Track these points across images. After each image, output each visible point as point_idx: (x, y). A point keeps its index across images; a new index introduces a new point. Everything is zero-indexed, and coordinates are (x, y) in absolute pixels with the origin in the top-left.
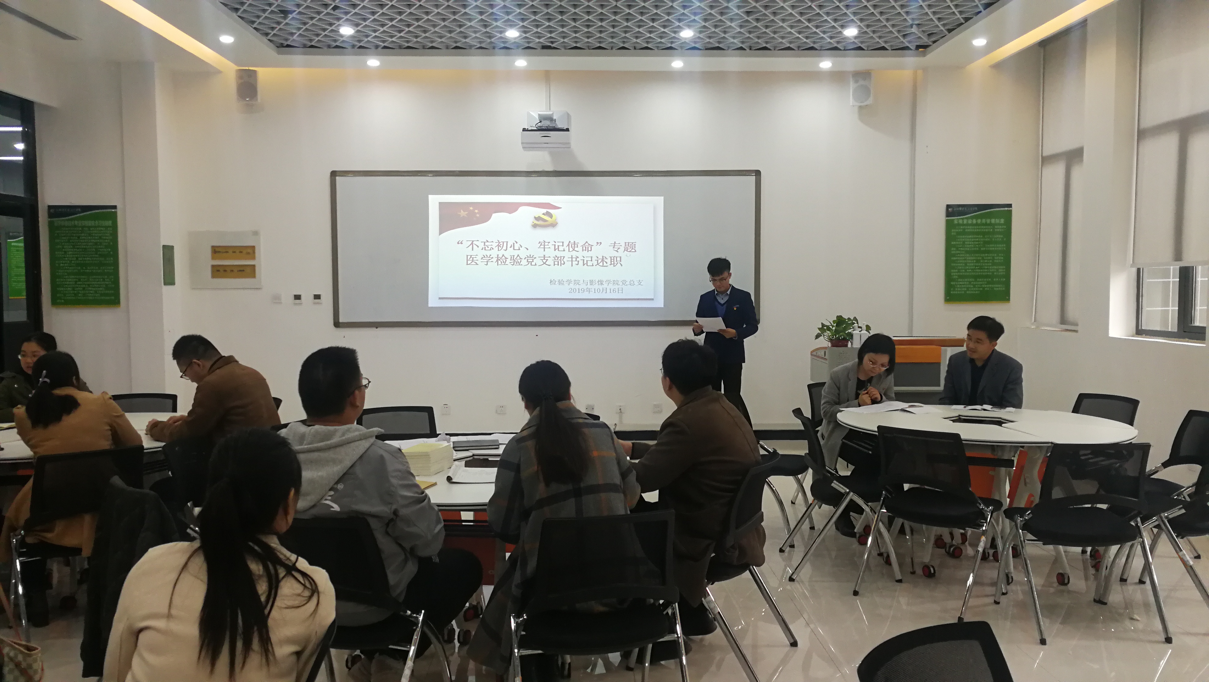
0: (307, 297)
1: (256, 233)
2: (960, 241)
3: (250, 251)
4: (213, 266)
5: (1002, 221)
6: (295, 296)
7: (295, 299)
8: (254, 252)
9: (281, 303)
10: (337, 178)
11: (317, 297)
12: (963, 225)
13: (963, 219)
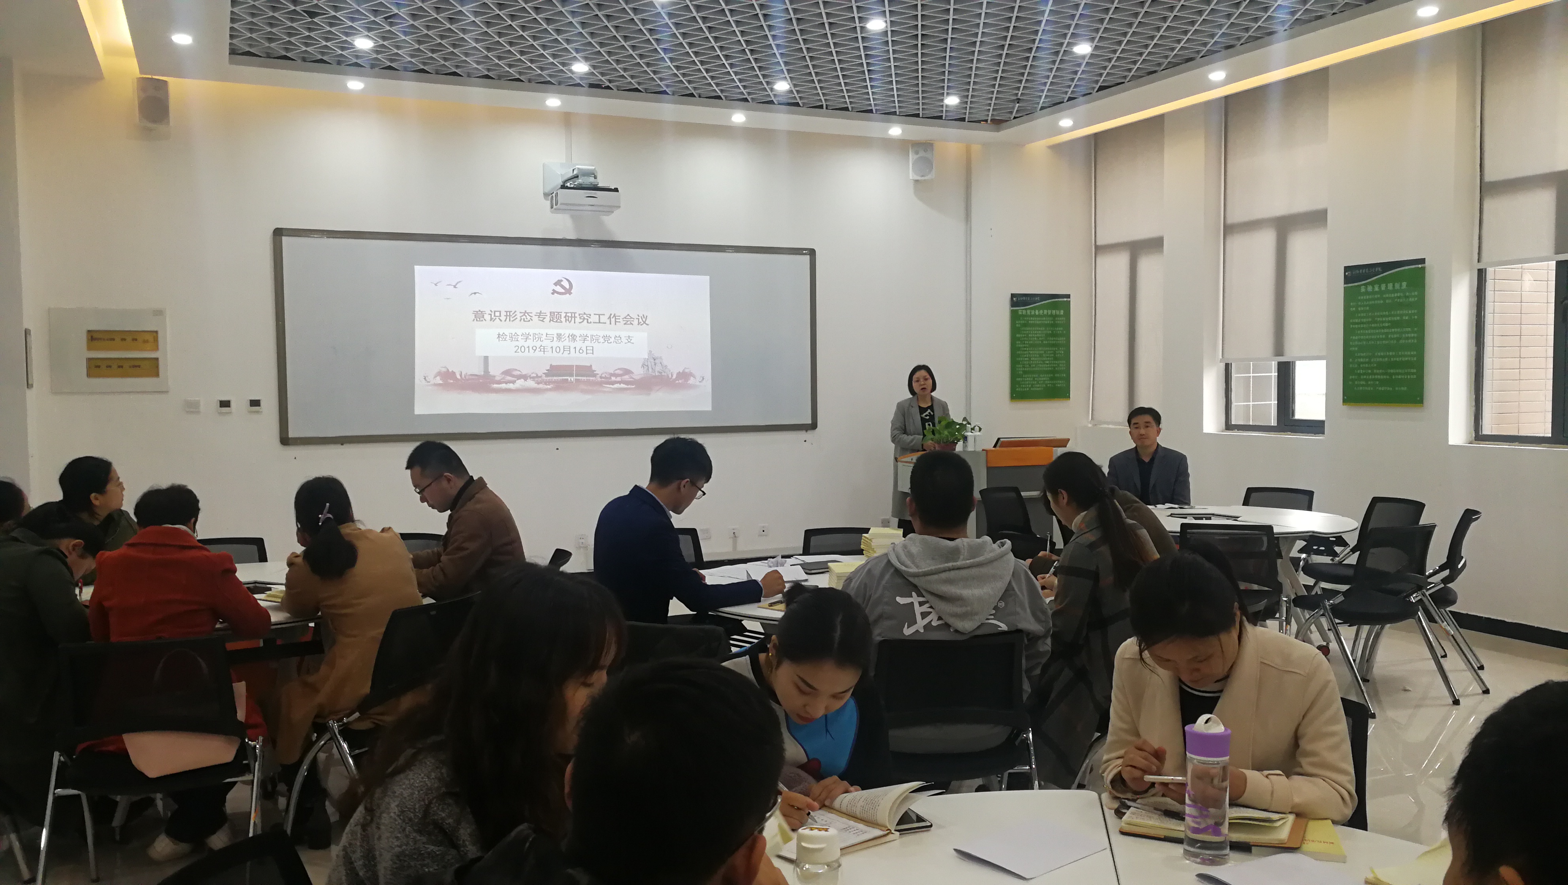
0: (239, 404)
1: (159, 313)
2: (1024, 334)
3: (152, 338)
4: (89, 360)
5: (1062, 312)
6: (221, 402)
7: (221, 406)
8: (156, 340)
9: (198, 412)
10: (284, 238)
11: (255, 403)
12: (1026, 316)
13: (1026, 309)
